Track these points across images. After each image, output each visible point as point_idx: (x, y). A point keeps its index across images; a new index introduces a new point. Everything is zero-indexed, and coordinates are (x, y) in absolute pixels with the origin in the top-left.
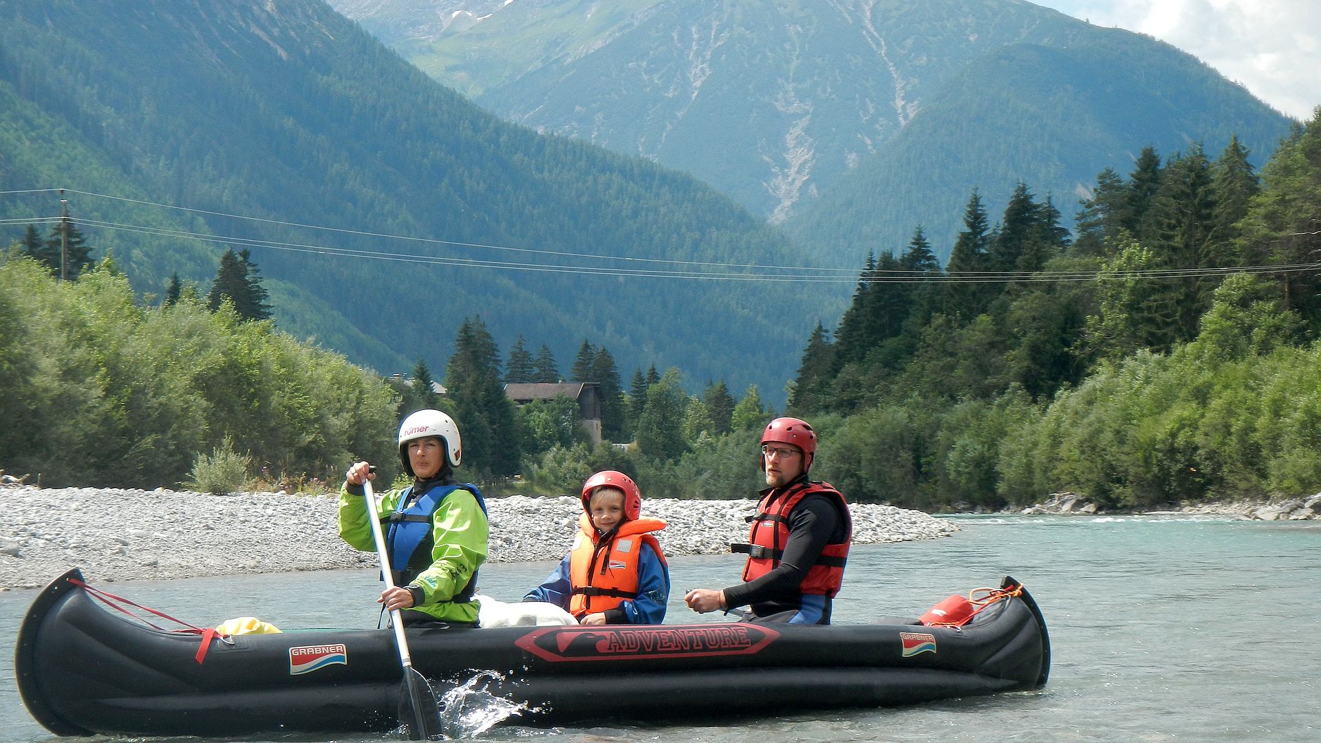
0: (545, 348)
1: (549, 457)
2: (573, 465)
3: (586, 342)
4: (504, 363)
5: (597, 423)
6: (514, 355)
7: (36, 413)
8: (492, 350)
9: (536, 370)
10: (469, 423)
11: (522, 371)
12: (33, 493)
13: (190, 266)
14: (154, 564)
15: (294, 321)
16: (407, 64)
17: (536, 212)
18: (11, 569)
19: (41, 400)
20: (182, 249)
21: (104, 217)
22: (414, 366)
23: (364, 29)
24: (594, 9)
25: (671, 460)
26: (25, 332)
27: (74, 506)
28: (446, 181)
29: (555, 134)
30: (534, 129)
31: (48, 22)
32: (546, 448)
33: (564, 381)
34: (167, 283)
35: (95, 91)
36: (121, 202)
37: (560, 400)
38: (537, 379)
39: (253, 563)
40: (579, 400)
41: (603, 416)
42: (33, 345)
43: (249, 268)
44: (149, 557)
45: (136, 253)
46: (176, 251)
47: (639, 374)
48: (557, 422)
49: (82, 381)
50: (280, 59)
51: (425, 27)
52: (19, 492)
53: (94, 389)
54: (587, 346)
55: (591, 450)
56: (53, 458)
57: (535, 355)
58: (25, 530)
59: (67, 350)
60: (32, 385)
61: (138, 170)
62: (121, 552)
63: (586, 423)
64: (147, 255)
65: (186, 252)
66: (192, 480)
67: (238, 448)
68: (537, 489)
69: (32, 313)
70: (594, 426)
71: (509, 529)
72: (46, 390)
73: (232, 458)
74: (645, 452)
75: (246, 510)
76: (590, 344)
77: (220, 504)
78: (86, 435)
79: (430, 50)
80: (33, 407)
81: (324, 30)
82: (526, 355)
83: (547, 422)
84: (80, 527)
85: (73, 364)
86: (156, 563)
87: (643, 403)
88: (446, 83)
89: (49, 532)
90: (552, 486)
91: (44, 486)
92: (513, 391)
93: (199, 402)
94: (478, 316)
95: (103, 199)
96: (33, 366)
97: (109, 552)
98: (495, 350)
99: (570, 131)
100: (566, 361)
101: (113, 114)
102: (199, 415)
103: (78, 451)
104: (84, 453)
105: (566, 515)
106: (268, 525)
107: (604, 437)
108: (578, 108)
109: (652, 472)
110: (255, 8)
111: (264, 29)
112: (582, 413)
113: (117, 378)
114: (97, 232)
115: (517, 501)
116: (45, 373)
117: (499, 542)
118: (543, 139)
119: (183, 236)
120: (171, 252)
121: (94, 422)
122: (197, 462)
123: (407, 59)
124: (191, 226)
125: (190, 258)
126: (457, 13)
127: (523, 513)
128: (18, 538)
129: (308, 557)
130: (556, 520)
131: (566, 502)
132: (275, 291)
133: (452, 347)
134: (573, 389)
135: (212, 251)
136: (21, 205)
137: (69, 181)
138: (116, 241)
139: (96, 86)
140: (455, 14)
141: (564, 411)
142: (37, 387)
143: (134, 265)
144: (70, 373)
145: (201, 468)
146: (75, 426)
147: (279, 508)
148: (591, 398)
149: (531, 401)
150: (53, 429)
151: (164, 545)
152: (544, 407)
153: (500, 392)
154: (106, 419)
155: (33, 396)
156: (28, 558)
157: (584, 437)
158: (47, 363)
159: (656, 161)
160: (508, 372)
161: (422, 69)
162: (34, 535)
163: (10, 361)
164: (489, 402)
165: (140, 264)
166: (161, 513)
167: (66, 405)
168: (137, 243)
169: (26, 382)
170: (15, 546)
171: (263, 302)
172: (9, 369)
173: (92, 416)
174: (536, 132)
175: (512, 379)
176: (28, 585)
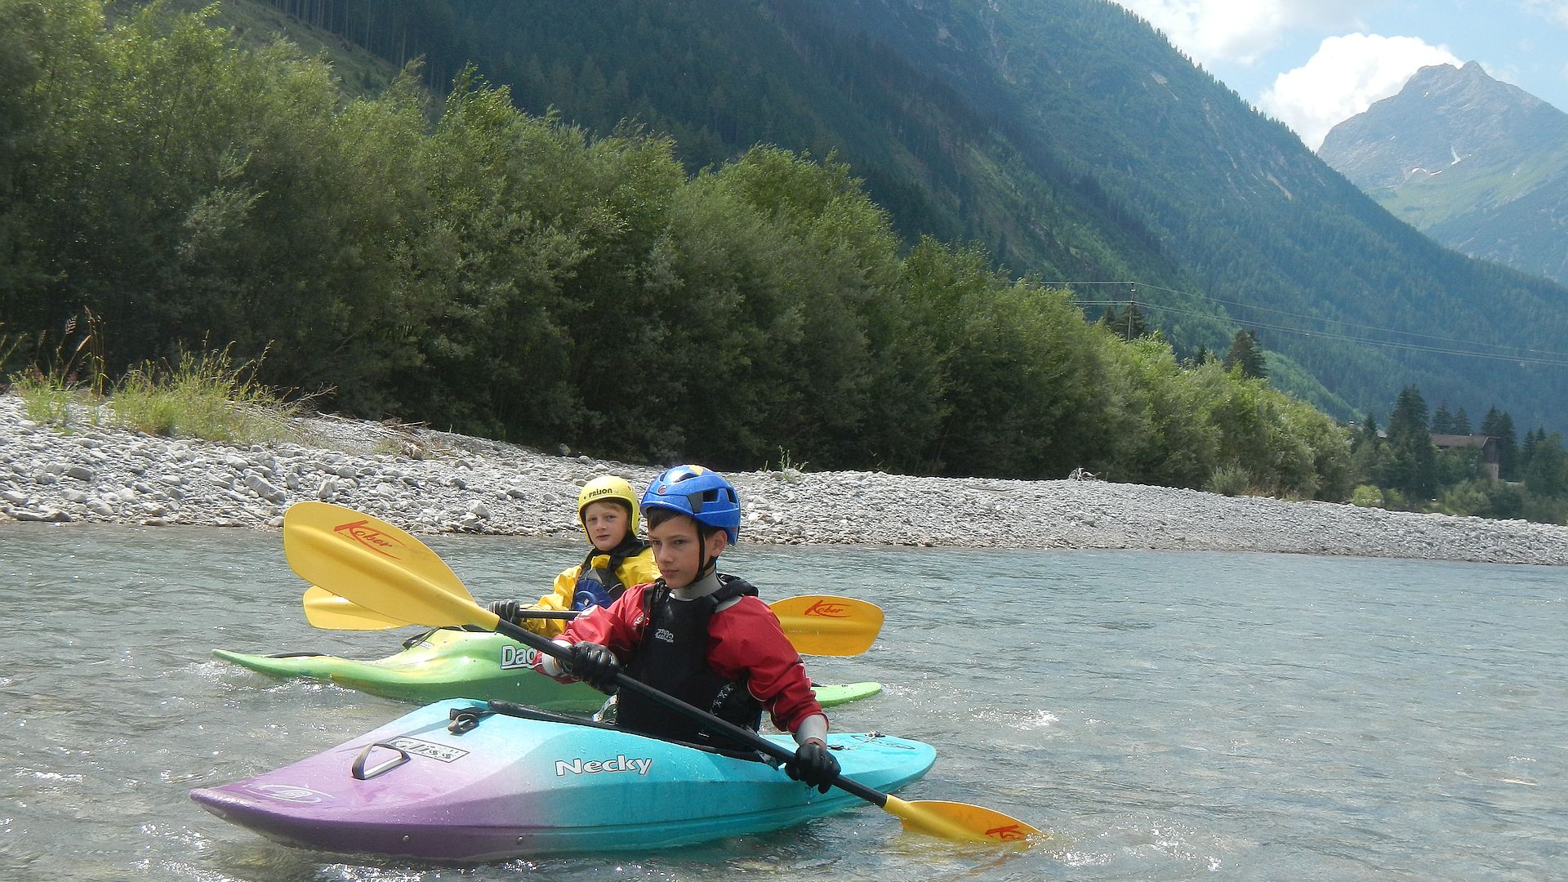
0: (1462, 409)
1: (1459, 487)
2: (1476, 495)
3: (1493, 408)
4: (1431, 419)
5: (1496, 466)
6: (1439, 414)
7: (1106, 432)
8: (1423, 409)
9: (1454, 426)
10: (1402, 459)
11: (1443, 424)
12: (1104, 486)
13: (1213, 339)
14: (1183, 539)
15: (1282, 380)
16: (1377, 205)
17: (1462, 313)
18: (1089, 534)
19: (1110, 423)
20: (1207, 327)
21: (1157, 303)
22: (1364, 417)
23: (1347, 179)
24: (1518, 170)
25: (1550, 497)
26: (1104, 377)
27: (1132, 495)
28: (1398, 289)
29: (1482, 258)
30: (1466, 254)
31: (1129, 168)
32: (1457, 482)
33: (1473, 434)
34: (1196, 349)
35: (1157, 216)
36: (1169, 293)
37: (1471, 447)
38: (1453, 432)
39: (1249, 544)
40: (1483, 449)
41: (1501, 461)
42: (1107, 386)
43: (1254, 342)
44: (1180, 535)
45: (1177, 328)
46: (1204, 328)
47: (1530, 434)
48: (1466, 463)
49: (1139, 413)
50: (1286, 199)
51: (1392, 179)
52: (1096, 484)
53: (1145, 420)
54: (1493, 411)
55: (1490, 485)
56: (1115, 463)
57: (1454, 414)
58: (1099, 509)
59: (1130, 391)
60: (1106, 413)
61: (1182, 271)
62: (1162, 529)
63: (1488, 466)
64: (1184, 329)
65: (1210, 329)
66: (1212, 484)
67: (1244, 466)
68: (1447, 509)
69: (1110, 364)
70: (1494, 469)
71: (1432, 536)
72: (1114, 417)
73: (1240, 471)
74: (1531, 489)
75: (1247, 508)
76: (1496, 409)
77: (1230, 502)
78: (1138, 449)
79: (1394, 195)
80: (1105, 427)
81: (1319, 179)
82: (1447, 414)
83: (1458, 463)
84: (1135, 510)
85: (1132, 401)
86: (1184, 539)
87: (1532, 454)
88: (1404, 219)
89: (1114, 512)
90: (1459, 509)
91: (1110, 481)
92: (1436, 440)
93: (1216, 431)
94: (1414, 385)
95: (1157, 290)
96: (1107, 400)
97: (1153, 528)
98: (1426, 410)
99: (1493, 256)
100: (1476, 421)
101: (1168, 233)
102: (1214, 440)
103: (1132, 459)
104: (1135, 461)
105: (1474, 529)
106: (1262, 519)
107: (1500, 477)
108: (1500, 240)
109: (1534, 503)
110: (1271, 162)
111: (1277, 178)
112: (1486, 457)
113: (1161, 410)
114: (1152, 313)
115: (1438, 517)
116: (1114, 405)
117: (1424, 545)
118: (1472, 261)
119: (1210, 318)
120: (1200, 328)
121: (1143, 440)
122: (1215, 473)
123: (1378, 202)
124: (1215, 311)
125: (1213, 334)
126: (1415, 170)
127: (1443, 526)
128: (1094, 514)
129: (1288, 544)
130: (1466, 532)
131: (1474, 520)
132: (1271, 359)
133: (1394, 406)
134: (1481, 441)
135: (1228, 329)
136: (1102, 292)
137: (1135, 277)
138: (1164, 319)
139: (1159, 213)
140: (1414, 171)
141: (1472, 456)
142: (1109, 415)
143: (1174, 336)
144: (1132, 407)
145: (1217, 476)
146: (1132, 442)
147: (1269, 509)
148: (1493, 449)
149: (1447, 447)
150: (1118, 443)
151: (1191, 527)
152: (1457, 452)
153: (1427, 440)
154: (1152, 440)
155: (1105, 421)
156: (1100, 528)
157: (1486, 475)
158: (1116, 398)
159: (1556, 281)
160: (1433, 426)
161: (1387, 209)
162: (1105, 513)
163: (1092, 396)
164: (1418, 446)
165: (1178, 336)
166: (1189, 505)
167: (1126, 427)
168: (1177, 321)
169: (1101, 410)
170: (1092, 519)
171: (1261, 367)
172: (1091, 401)
173: (1143, 436)
174: (1467, 257)
175: (1434, 431)
176: (1100, 546)
